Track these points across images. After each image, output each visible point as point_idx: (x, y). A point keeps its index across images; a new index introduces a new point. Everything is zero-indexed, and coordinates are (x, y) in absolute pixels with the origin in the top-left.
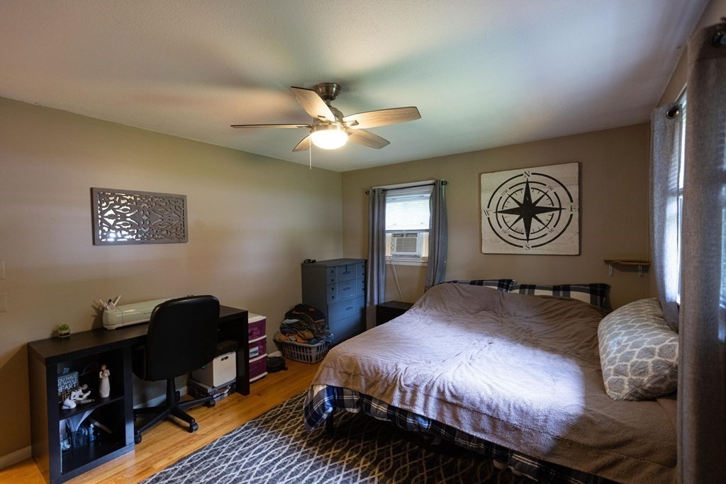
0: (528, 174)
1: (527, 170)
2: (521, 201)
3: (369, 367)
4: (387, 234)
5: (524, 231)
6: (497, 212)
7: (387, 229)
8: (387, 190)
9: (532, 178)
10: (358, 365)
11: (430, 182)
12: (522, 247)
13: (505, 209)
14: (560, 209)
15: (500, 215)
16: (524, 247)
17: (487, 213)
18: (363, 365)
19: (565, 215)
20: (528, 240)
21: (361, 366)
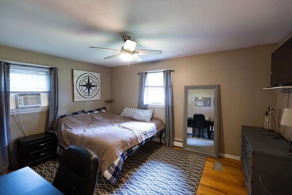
0: (89, 74)
1: (88, 72)
2: (87, 82)
3: (128, 139)
4: (11, 94)
5: (88, 93)
6: (79, 85)
7: (11, 90)
8: (10, 64)
9: (90, 75)
10: (125, 141)
11: (48, 67)
12: (87, 98)
13: (82, 85)
14: (97, 86)
15: (80, 87)
16: (88, 98)
17: (76, 86)
18: (127, 140)
19: (98, 88)
20: (89, 96)
21: (126, 141)
